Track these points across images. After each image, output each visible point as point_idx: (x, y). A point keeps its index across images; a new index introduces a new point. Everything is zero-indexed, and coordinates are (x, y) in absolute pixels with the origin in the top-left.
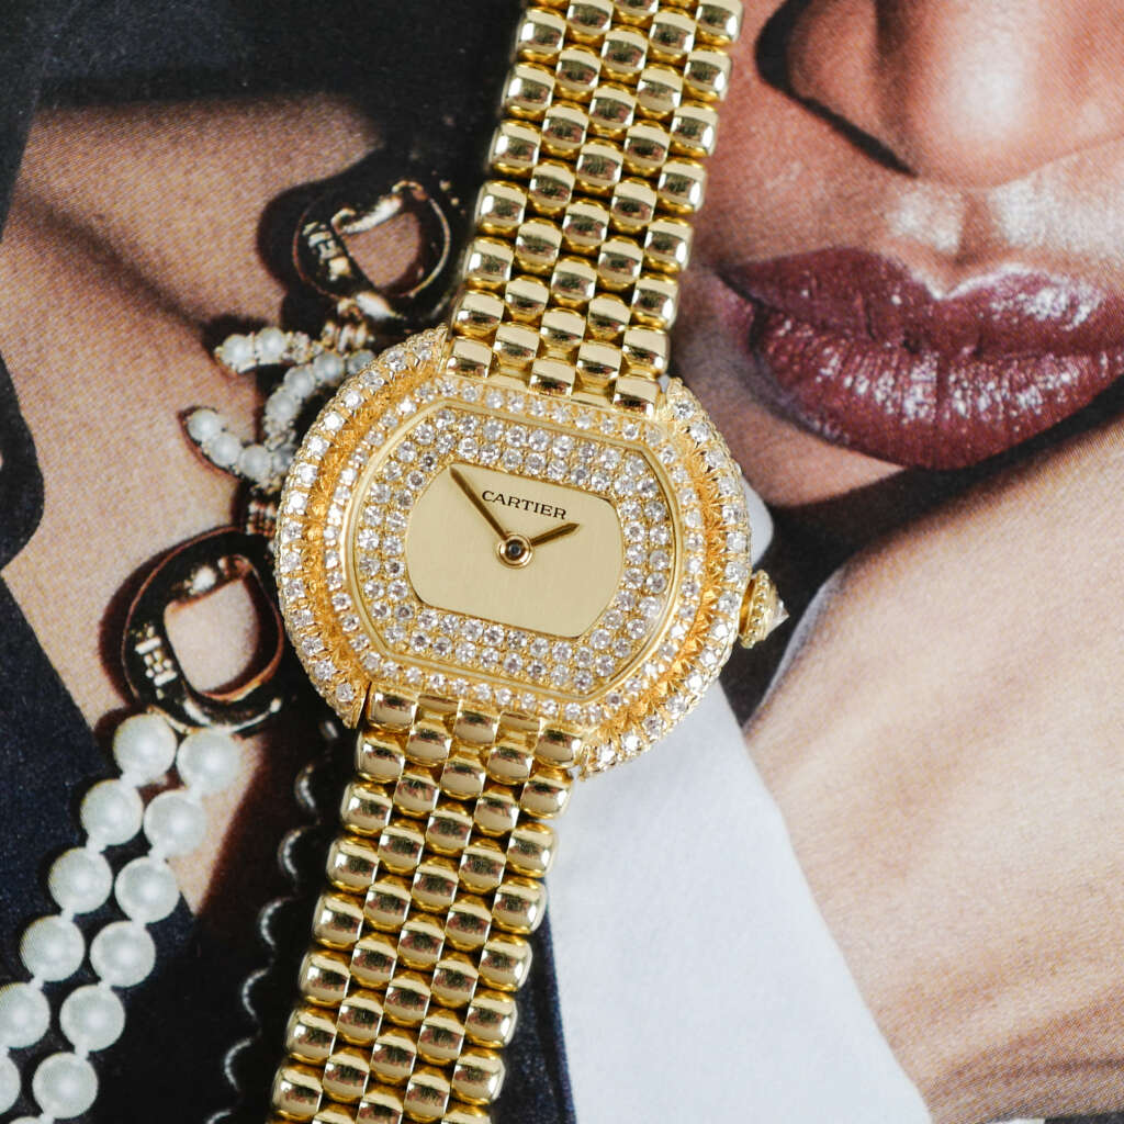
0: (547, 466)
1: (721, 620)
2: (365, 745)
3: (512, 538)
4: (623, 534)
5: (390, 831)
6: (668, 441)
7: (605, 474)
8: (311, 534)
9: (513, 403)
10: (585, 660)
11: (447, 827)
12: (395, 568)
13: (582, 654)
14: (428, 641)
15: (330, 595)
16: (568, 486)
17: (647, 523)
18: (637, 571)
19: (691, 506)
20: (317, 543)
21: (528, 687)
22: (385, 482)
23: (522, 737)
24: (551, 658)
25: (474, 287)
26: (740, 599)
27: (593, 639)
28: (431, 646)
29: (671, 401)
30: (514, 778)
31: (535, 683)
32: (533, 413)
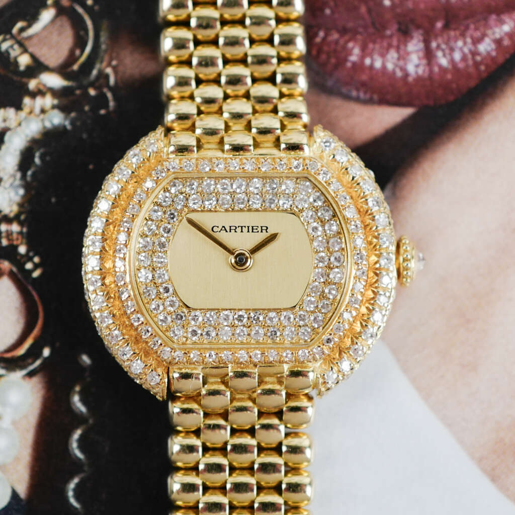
0: (248, 201)
1: (384, 273)
2: (175, 408)
3: (237, 253)
4: (308, 233)
5: (204, 461)
6: (322, 166)
7: (288, 196)
8: (107, 281)
9: (217, 166)
10: (303, 320)
11: (240, 449)
12: (167, 290)
13: (300, 316)
14: (199, 332)
15: (129, 318)
16: (265, 210)
17: (322, 222)
18: (323, 254)
19: (348, 205)
20: (113, 286)
21: (271, 346)
22: (147, 236)
23: (274, 379)
24: (281, 324)
25: (173, 98)
26: (393, 257)
27: (304, 305)
28: (202, 335)
29: (318, 140)
30: (275, 407)
31: (274, 342)
32: (232, 169)
